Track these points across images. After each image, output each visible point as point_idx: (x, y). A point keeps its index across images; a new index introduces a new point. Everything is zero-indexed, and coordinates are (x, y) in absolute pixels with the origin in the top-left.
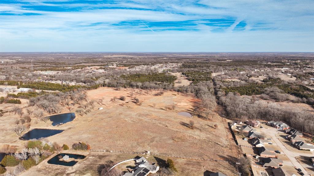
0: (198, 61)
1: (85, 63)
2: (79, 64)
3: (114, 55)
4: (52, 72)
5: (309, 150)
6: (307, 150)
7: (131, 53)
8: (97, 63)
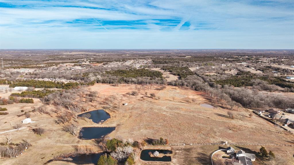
1: (52, 60)
2: (47, 61)
3: (73, 52)
4: (28, 70)
8: (65, 60)
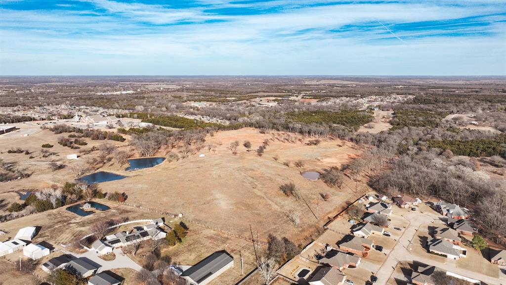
0: (457, 92)
2: (255, 93)
3: (321, 80)
5: (446, 256)
6: (441, 255)
7: (351, 78)
8: (280, 92)
